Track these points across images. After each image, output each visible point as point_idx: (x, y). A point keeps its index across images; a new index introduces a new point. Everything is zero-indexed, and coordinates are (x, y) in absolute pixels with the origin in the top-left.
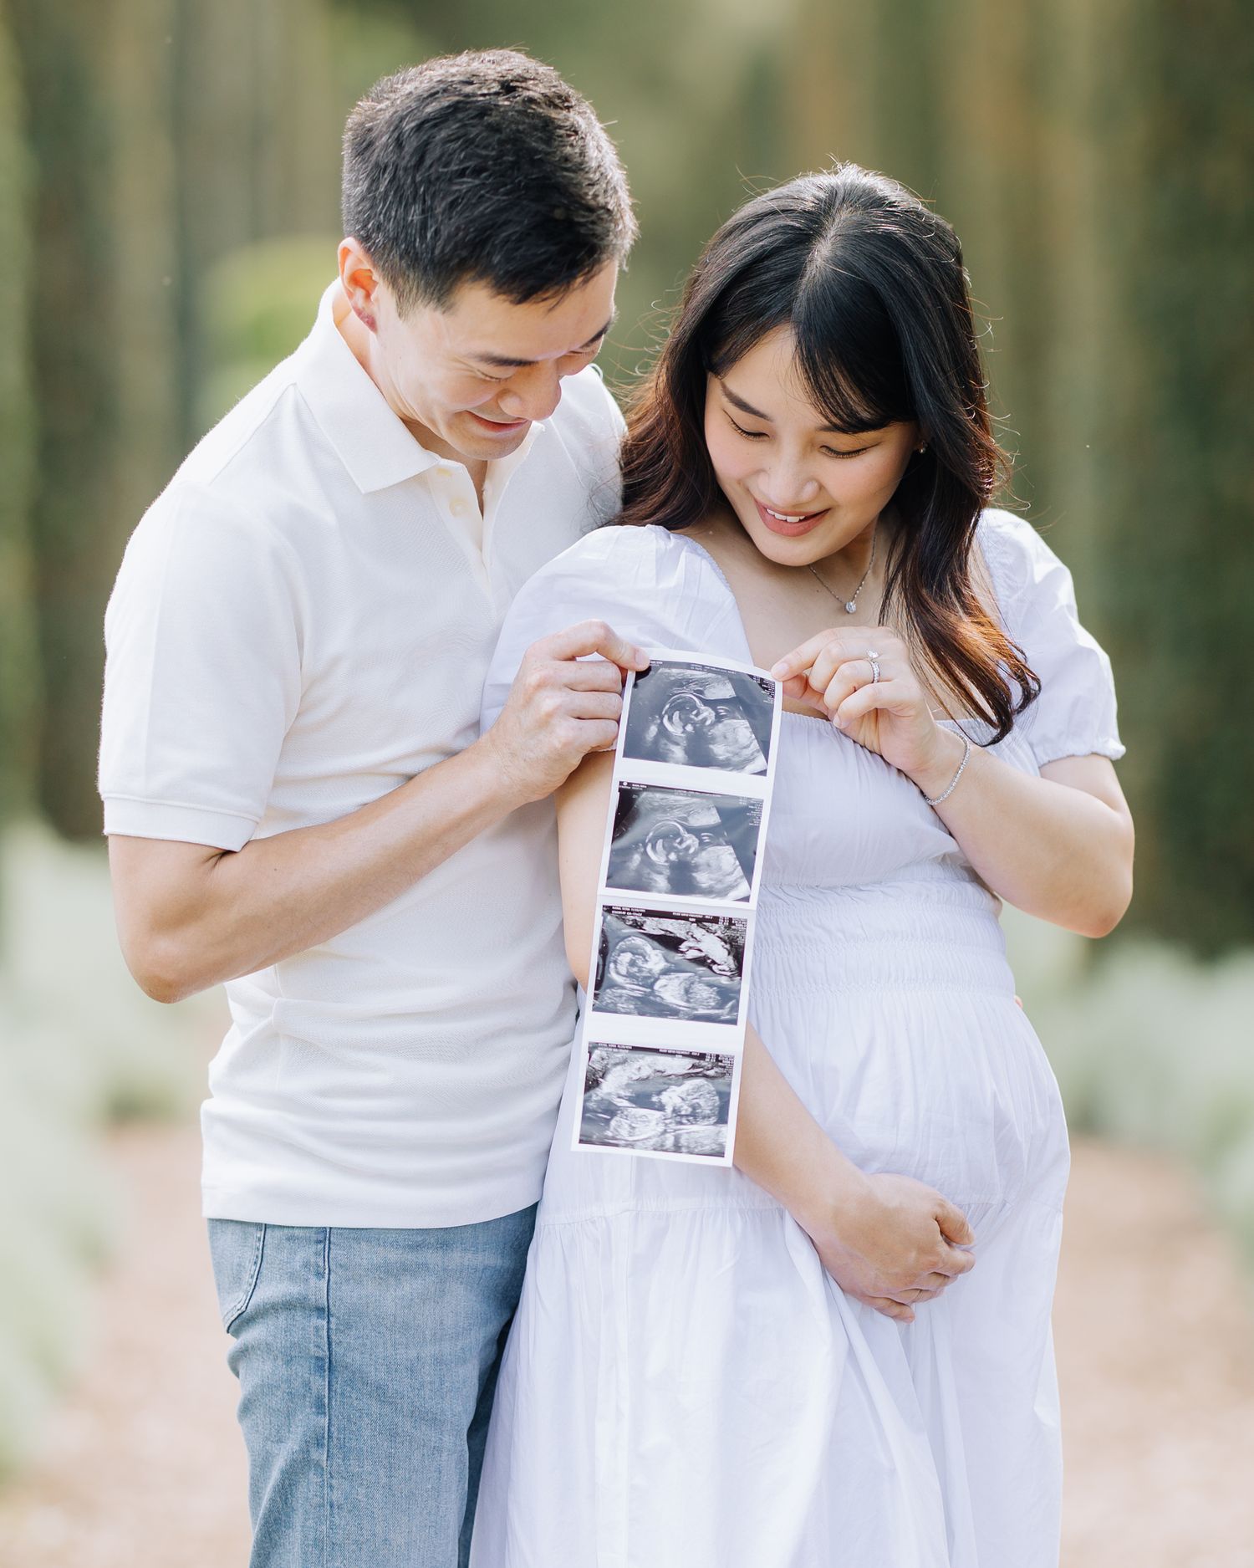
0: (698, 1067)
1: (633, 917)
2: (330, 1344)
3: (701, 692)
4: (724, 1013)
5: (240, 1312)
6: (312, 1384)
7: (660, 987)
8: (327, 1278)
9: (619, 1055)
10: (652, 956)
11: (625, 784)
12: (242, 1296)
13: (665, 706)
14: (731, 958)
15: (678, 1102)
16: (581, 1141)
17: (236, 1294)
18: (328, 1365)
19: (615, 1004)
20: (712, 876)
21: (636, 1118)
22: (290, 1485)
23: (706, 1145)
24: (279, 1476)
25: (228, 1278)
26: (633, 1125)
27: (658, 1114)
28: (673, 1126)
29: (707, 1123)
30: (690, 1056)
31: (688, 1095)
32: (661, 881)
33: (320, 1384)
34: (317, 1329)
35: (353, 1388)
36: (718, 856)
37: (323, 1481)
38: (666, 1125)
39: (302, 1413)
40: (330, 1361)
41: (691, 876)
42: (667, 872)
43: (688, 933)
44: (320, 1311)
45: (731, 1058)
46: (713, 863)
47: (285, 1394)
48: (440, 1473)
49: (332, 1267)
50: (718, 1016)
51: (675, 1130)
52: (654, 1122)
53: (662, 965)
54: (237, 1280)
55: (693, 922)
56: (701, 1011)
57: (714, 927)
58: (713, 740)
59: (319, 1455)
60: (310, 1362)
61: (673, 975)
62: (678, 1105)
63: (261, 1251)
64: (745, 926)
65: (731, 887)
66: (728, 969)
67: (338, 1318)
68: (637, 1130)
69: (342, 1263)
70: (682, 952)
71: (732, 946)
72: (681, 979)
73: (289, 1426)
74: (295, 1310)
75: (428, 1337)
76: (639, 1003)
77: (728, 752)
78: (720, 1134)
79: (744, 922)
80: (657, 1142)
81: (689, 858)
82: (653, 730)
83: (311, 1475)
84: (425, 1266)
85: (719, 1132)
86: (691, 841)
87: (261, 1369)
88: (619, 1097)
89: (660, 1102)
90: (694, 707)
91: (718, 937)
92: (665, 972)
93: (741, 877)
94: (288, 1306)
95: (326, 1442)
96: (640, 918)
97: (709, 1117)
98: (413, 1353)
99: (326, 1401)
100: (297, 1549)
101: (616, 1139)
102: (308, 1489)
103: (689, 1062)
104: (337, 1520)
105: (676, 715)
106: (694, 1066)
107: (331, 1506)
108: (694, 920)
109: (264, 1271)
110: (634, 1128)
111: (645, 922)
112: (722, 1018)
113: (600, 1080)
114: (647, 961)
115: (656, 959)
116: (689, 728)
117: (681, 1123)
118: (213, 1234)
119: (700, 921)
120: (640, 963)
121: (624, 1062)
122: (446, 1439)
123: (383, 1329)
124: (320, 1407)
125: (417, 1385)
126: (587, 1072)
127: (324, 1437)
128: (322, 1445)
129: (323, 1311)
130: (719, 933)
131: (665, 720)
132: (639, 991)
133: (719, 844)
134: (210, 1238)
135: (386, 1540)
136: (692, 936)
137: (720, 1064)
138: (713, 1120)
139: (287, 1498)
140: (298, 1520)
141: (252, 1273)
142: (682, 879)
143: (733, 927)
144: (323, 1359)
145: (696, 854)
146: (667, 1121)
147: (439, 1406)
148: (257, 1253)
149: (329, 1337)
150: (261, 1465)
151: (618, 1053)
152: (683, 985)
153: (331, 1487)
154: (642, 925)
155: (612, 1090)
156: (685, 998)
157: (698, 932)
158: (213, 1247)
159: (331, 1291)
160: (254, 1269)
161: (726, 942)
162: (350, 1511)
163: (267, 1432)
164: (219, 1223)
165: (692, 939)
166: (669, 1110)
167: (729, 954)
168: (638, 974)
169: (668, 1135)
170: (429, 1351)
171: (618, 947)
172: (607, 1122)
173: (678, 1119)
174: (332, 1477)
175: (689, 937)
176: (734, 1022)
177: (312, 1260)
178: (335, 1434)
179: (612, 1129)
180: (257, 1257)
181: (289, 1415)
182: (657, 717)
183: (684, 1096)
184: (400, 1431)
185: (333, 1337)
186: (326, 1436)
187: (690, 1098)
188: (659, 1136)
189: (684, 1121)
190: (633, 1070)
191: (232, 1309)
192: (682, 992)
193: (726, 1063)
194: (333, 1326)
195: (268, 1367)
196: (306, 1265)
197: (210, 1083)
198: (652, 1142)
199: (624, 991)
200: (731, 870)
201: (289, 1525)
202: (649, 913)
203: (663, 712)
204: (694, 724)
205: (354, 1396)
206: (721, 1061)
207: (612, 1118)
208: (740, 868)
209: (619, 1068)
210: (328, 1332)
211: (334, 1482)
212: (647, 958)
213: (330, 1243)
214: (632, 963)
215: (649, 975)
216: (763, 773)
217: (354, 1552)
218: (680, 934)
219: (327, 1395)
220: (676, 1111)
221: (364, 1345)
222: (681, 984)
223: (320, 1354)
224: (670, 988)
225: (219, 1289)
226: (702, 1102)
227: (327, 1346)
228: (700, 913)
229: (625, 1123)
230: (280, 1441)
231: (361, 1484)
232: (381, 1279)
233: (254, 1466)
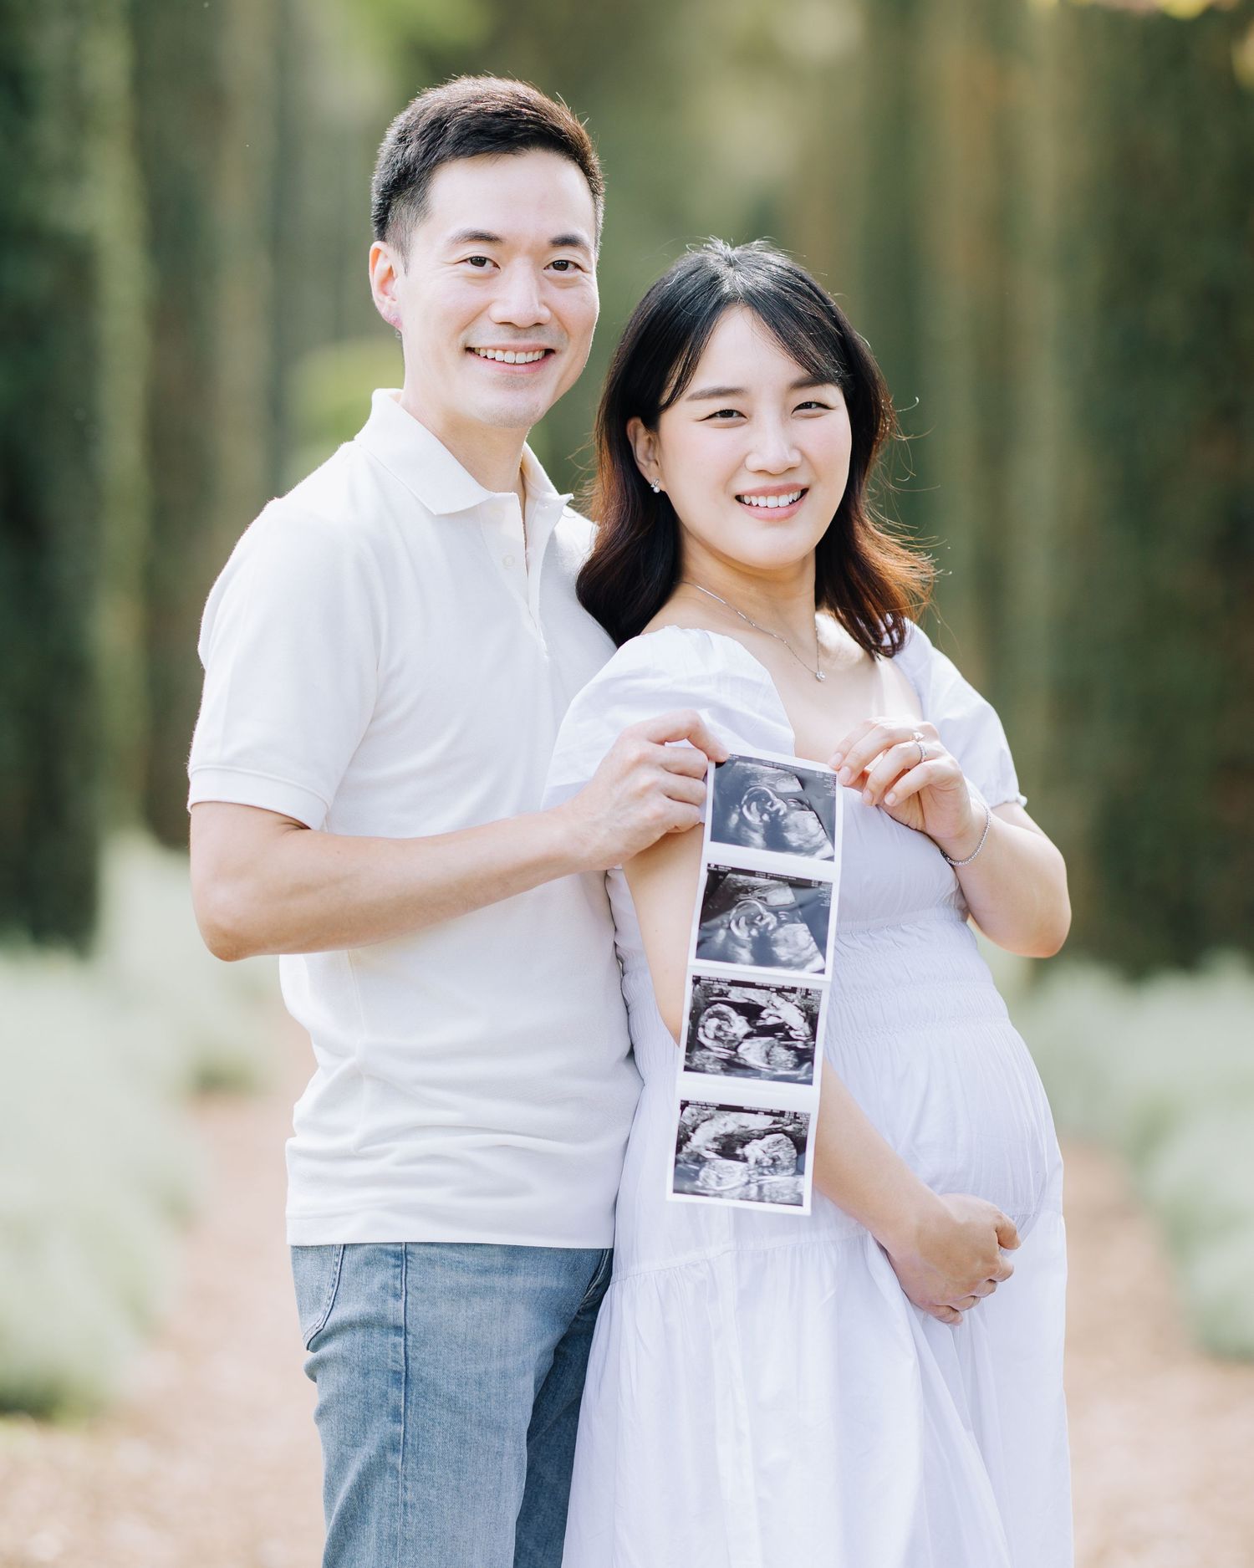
0: (778, 1123)
1: (719, 987)
2: (406, 1359)
3: (773, 786)
4: (801, 1073)
5: (318, 1330)
6: (389, 1396)
7: (745, 1050)
8: (404, 1300)
9: (707, 1112)
10: (737, 1022)
11: (712, 866)
12: (321, 1316)
13: (743, 797)
14: (806, 1025)
15: (760, 1155)
16: (675, 1191)
17: (316, 1314)
18: (404, 1378)
19: (704, 1065)
20: (790, 950)
21: (722, 1169)
22: (366, 1485)
23: (786, 1195)
24: (356, 1478)
25: (307, 1299)
26: (720, 1176)
27: (742, 1165)
28: (756, 1177)
29: (786, 1174)
30: (771, 1113)
31: (769, 1148)
32: (745, 954)
33: (396, 1395)
34: (395, 1346)
35: (426, 1399)
36: (794, 933)
37: (398, 1482)
38: (750, 1176)
39: (378, 1421)
40: (407, 1375)
41: (771, 950)
42: (750, 946)
43: (768, 1001)
44: (397, 1329)
45: (807, 1116)
46: (790, 939)
47: (361, 1404)
48: (501, 1474)
49: (409, 1290)
50: (796, 1077)
51: (758, 1181)
52: (739, 1173)
53: (746, 1029)
54: (317, 1301)
55: (773, 992)
56: (781, 1072)
57: (792, 996)
58: (786, 828)
59: (396, 1459)
60: (387, 1376)
61: (755, 1039)
62: (760, 1158)
63: (338, 1275)
64: (820, 996)
65: (808, 961)
66: (803, 1034)
67: (414, 1336)
68: (723, 1180)
69: (419, 1286)
70: (763, 1019)
71: (807, 1014)
72: (763, 1044)
73: (365, 1432)
74: (373, 1328)
75: (495, 1354)
76: (725, 1064)
77: (800, 839)
78: (798, 1185)
79: (819, 992)
80: (742, 1192)
81: (768, 934)
82: (734, 818)
83: (387, 1477)
84: (492, 1290)
85: (797, 1182)
86: (770, 919)
87: (337, 1378)
88: (708, 1150)
89: (744, 1155)
90: (768, 799)
91: (796, 1005)
92: (748, 1036)
93: (816, 952)
94: (365, 1324)
95: (401, 1447)
96: (725, 988)
97: (788, 1168)
98: (481, 1368)
99: (402, 1410)
100: (373, 1542)
101: (706, 1189)
102: (383, 1489)
103: (770, 1119)
104: (410, 1518)
105: (754, 805)
106: (775, 1123)
107: (405, 1505)
108: (774, 990)
109: (341, 1293)
110: (720, 1178)
111: (730, 991)
112: (800, 1078)
113: (691, 1134)
114: (731, 1026)
115: (740, 1025)
116: (766, 817)
117: (763, 1174)
118: (295, 1260)
119: (780, 991)
120: (725, 1027)
121: (711, 1118)
122: (508, 1444)
123: (454, 1346)
124: (396, 1416)
125: (484, 1396)
126: (679, 1127)
127: (399, 1443)
128: (398, 1451)
129: (401, 1330)
130: (796, 1002)
131: (745, 809)
132: (725, 1054)
133: (794, 922)
134: (293, 1263)
135: (454, 1537)
136: (772, 1005)
137: (797, 1120)
138: (792, 1171)
139: (363, 1497)
140: (373, 1516)
141: (330, 1294)
142: (764, 953)
143: (809, 997)
144: (399, 1373)
145: (775, 930)
146: (751, 1172)
147: (503, 1415)
148: (334, 1276)
149: (405, 1353)
150: (338, 1466)
151: (706, 1110)
152: (764, 1048)
153: (405, 1488)
154: (728, 994)
155: (701, 1143)
156: (766, 1060)
157: (778, 1001)
158: (295, 1272)
159: (408, 1311)
160: (331, 1291)
161: (802, 1011)
162: (422, 1511)
163: (342, 1436)
164: (300, 1250)
165: (772, 1007)
166: (752, 1161)
167: (805, 1021)
168: (724, 1038)
169: (751, 1185)
170: (496, 1365)
171: (706, 1013)
172: (697, 1173)
173: (760, 1170)
174: (406, 1479)
175: (769, 1005)
176: (809, 1082)
177: (390, 1283)
178: (410, 1441)
179: (701, 1179)
180: (334, 1280)
181: (365, 1422)
182: (737, 806)
183: (765, 1149)
184: (468, 1438)
185: (410, 1353)
186: (402, 1443)
187: (770, 1150)
188: (744, 1186)
189: (766, 1172)
190: (720, 1126)
191: (312, 1327)
192: (764, 1054)
193: (803, 1119)
194: (410, 1343)
195: (343, 1379)
196: (384, 1287)
197: (295, 1121)
198: (738, 1191)
199: (711, 1053)
200: (807, 945)
201: (365, 1521)
202: (734, 983)
203: (742, 803)
204: (770, 814)
205: (427, 1406)
206: (799, 1118)
207: (700, 1170)
208: (814, 944)
209: (706, 1123)
210: (405, 1348)
211: (408, 1484)
212: (732, 1023)
213: (406, 1267)
214: (719, 1028)
215: (733, 1039)
216: (831, 858)
217: (424, 1547)
218: (762, 1002)
219: (403, 1406)
220: (758, 1162)
221: (438, 1360)
222: (761, 1048)
223: (398, 1368)
224: (752, 1050)
225: (300, 1310)
226: (781, 1154)
227: (404, 1361)
228: (779, 983)
229: (713, 1174)
230: (355, 1445)
231: (433, 1486)
232: (454, 1300)
233: (329, 1465)
